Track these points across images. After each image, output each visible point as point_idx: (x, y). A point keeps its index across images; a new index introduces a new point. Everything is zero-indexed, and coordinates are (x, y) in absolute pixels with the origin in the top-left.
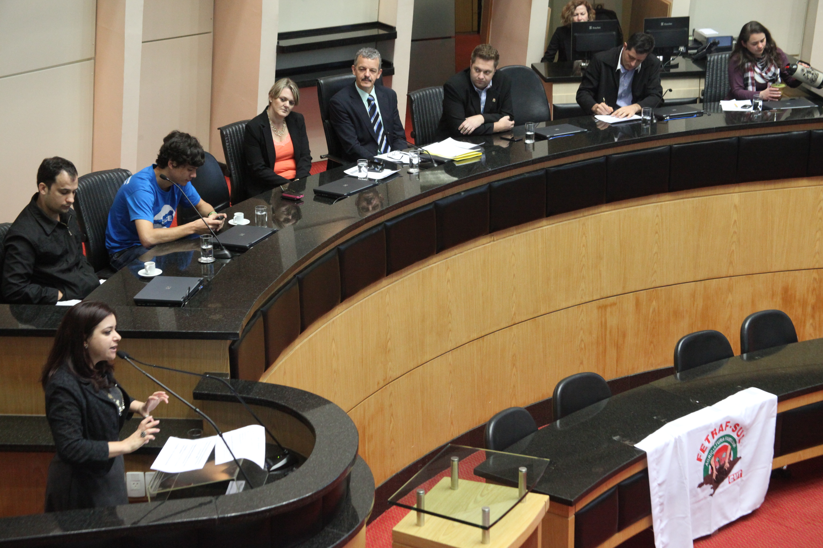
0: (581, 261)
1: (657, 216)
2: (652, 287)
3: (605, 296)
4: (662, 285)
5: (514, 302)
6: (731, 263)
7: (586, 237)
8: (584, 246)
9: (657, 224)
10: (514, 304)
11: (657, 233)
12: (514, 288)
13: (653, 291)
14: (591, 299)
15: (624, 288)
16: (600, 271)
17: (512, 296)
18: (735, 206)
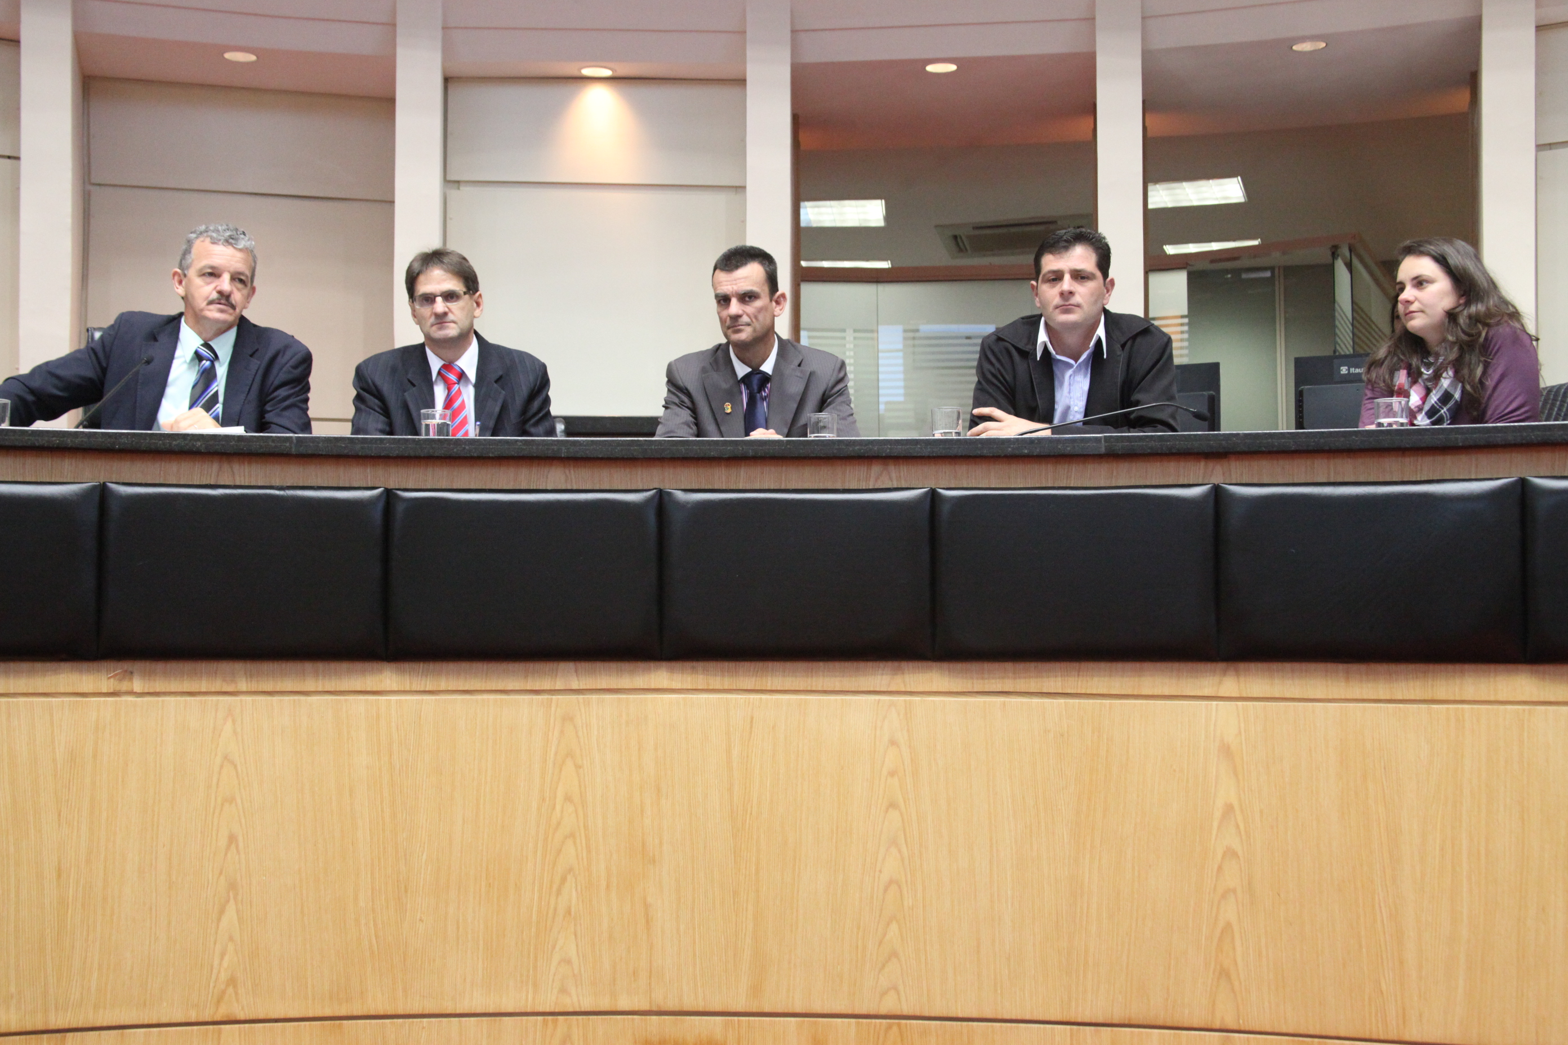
0: (559, 852)
1: (893, 743)
2: (883, 1011)
3: (672, 1005)
4: (926, 1014)
5: (231, 939)
6: (1224, 974)
7: (578, 767)
8: (568, 799)
9: (892, 774)
10: (231, 947)
11: (892, 805)
12: (233, 886)
13: (889, 1027)
14: (605, 1005)
15: (756, 990)
16: (647, 906)
17: (222, 912)
18: (1226, 751)
